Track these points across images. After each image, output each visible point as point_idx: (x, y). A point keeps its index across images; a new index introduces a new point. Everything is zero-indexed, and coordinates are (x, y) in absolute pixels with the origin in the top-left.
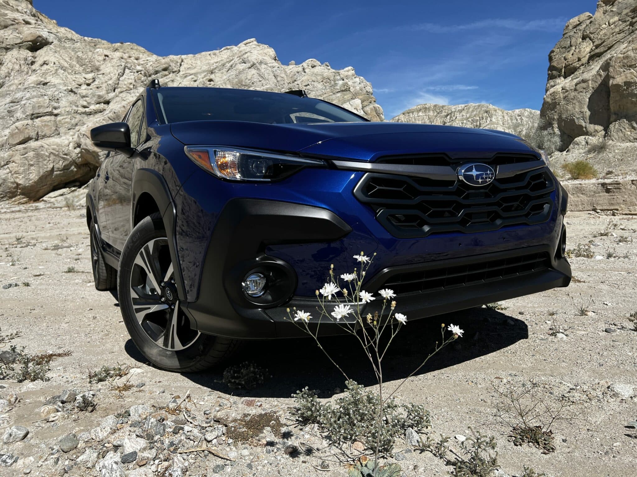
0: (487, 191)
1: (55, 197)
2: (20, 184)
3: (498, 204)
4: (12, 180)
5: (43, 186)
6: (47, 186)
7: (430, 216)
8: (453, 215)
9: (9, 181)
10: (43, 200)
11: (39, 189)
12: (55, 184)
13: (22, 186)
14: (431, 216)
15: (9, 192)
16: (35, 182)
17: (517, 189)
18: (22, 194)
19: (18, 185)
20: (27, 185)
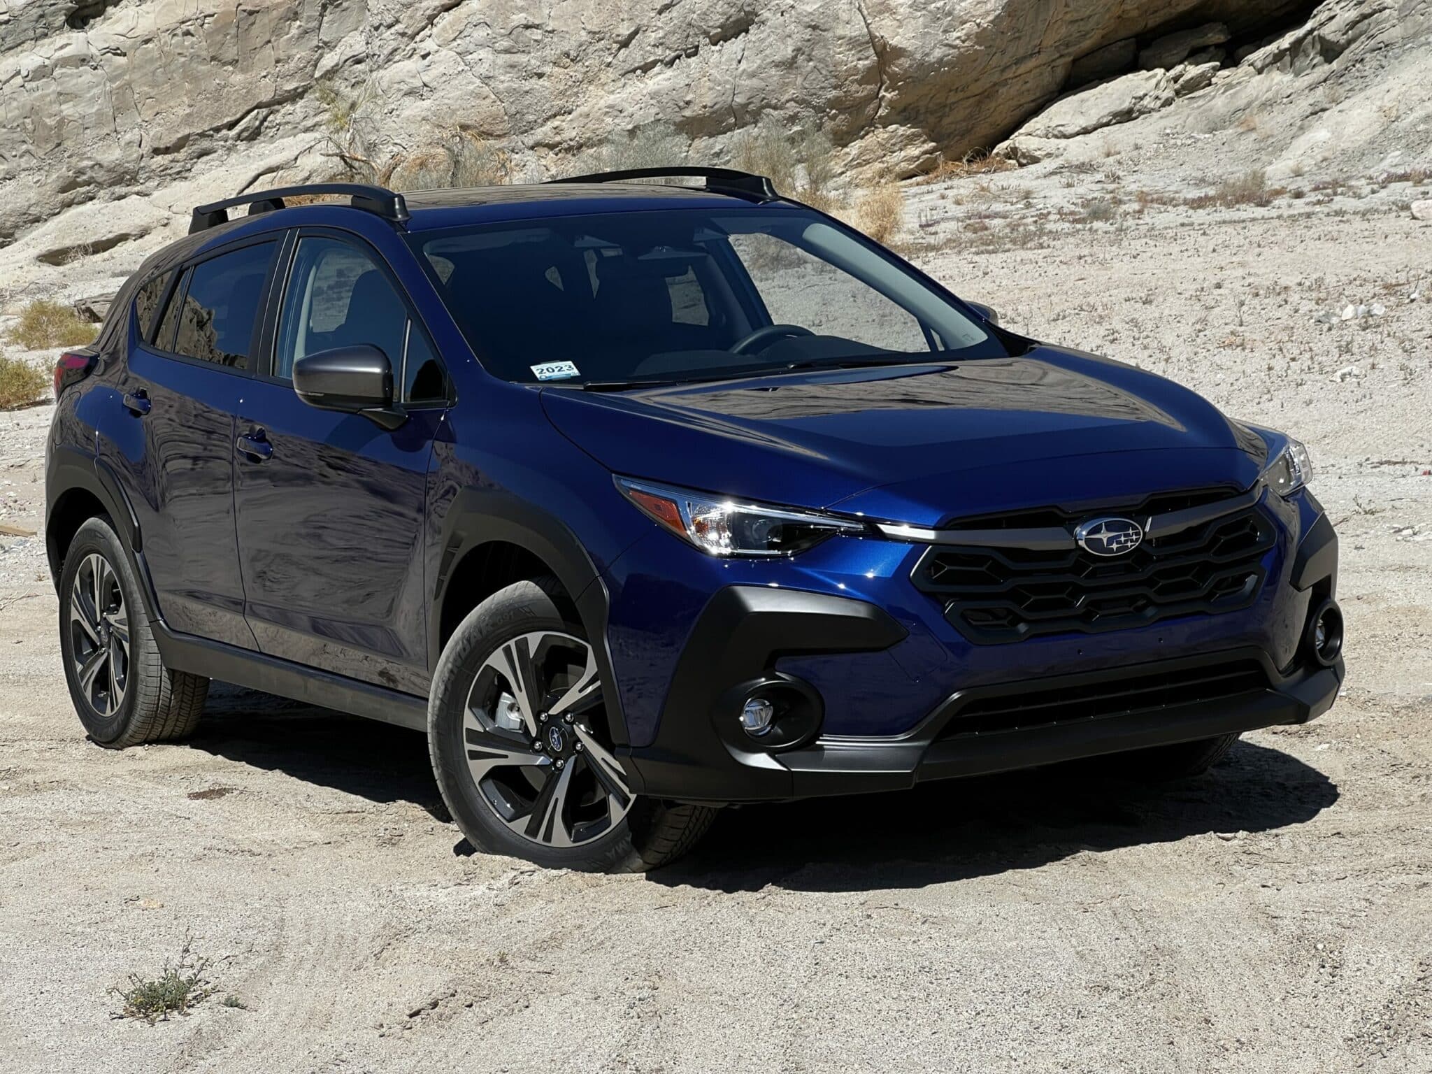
0: (1129, 561)
1: (1086, 131)
2: (899, 52)
3: (1149, 583)
4: (856, 29)
5: (1018, 62)
6: (1043, 58)
7: (1028, 609)
8: (1068, 605)
9: (840, 32)
10: (1013, 153)
11: (995, 78)
12: (1087, 44)
13: (905, 62)
14: (1032, 608)
15: (833, 103)
16: (980, 36)
17: (1188, 553)
18: (903, 114)
19: (886, 54)
20: (938, 53)
